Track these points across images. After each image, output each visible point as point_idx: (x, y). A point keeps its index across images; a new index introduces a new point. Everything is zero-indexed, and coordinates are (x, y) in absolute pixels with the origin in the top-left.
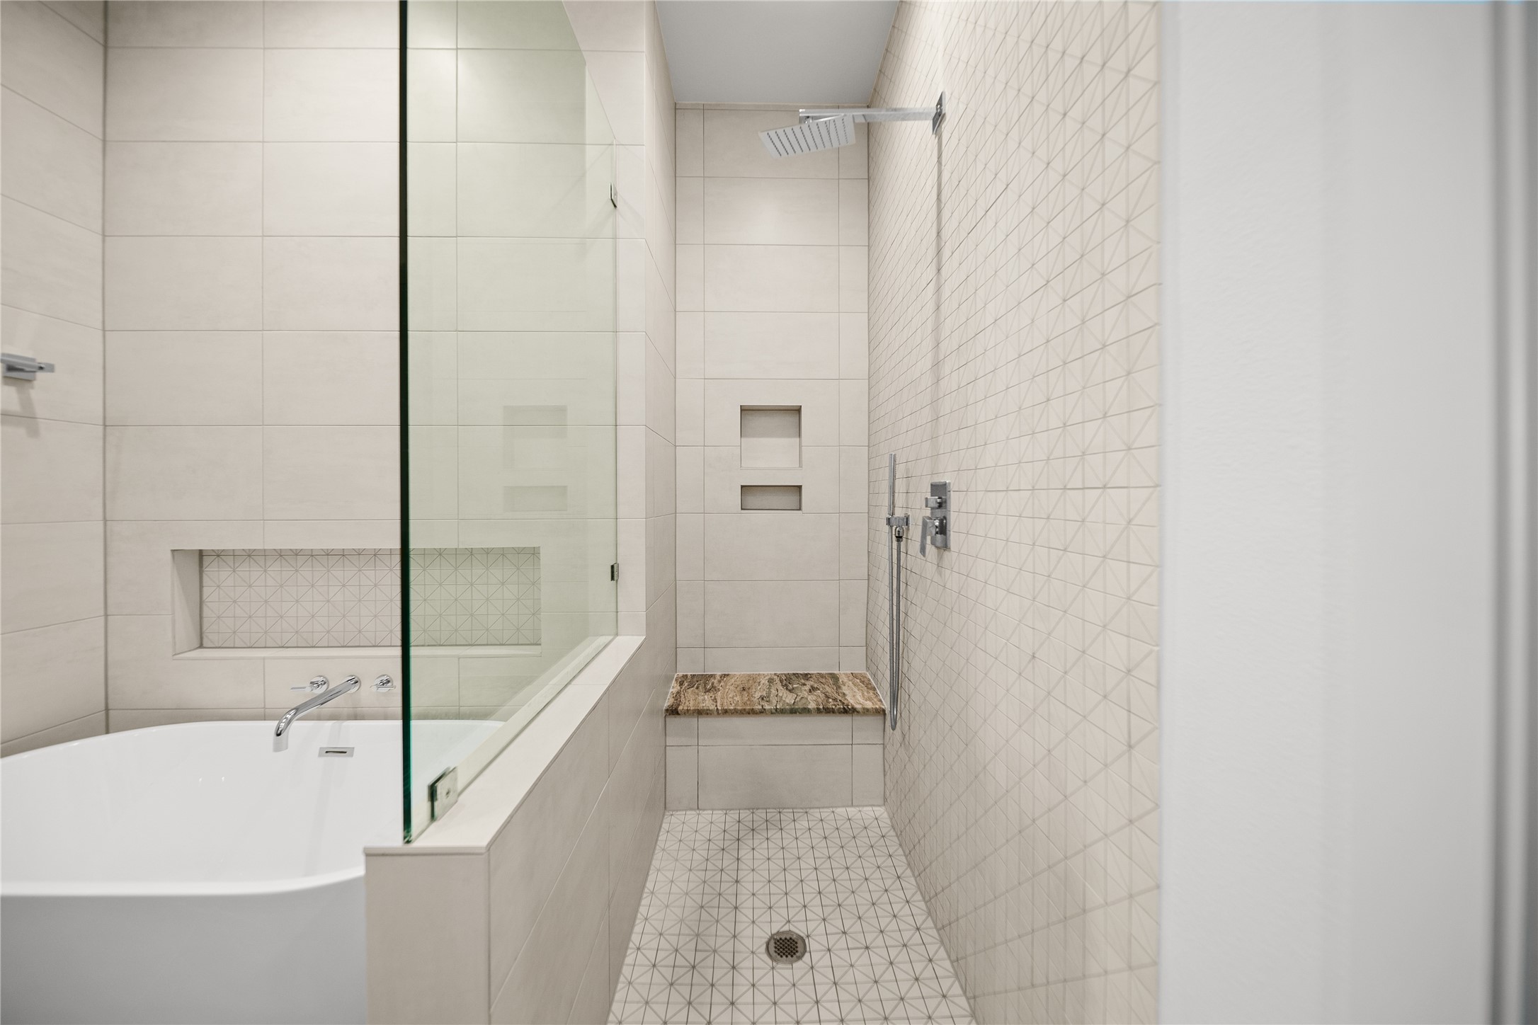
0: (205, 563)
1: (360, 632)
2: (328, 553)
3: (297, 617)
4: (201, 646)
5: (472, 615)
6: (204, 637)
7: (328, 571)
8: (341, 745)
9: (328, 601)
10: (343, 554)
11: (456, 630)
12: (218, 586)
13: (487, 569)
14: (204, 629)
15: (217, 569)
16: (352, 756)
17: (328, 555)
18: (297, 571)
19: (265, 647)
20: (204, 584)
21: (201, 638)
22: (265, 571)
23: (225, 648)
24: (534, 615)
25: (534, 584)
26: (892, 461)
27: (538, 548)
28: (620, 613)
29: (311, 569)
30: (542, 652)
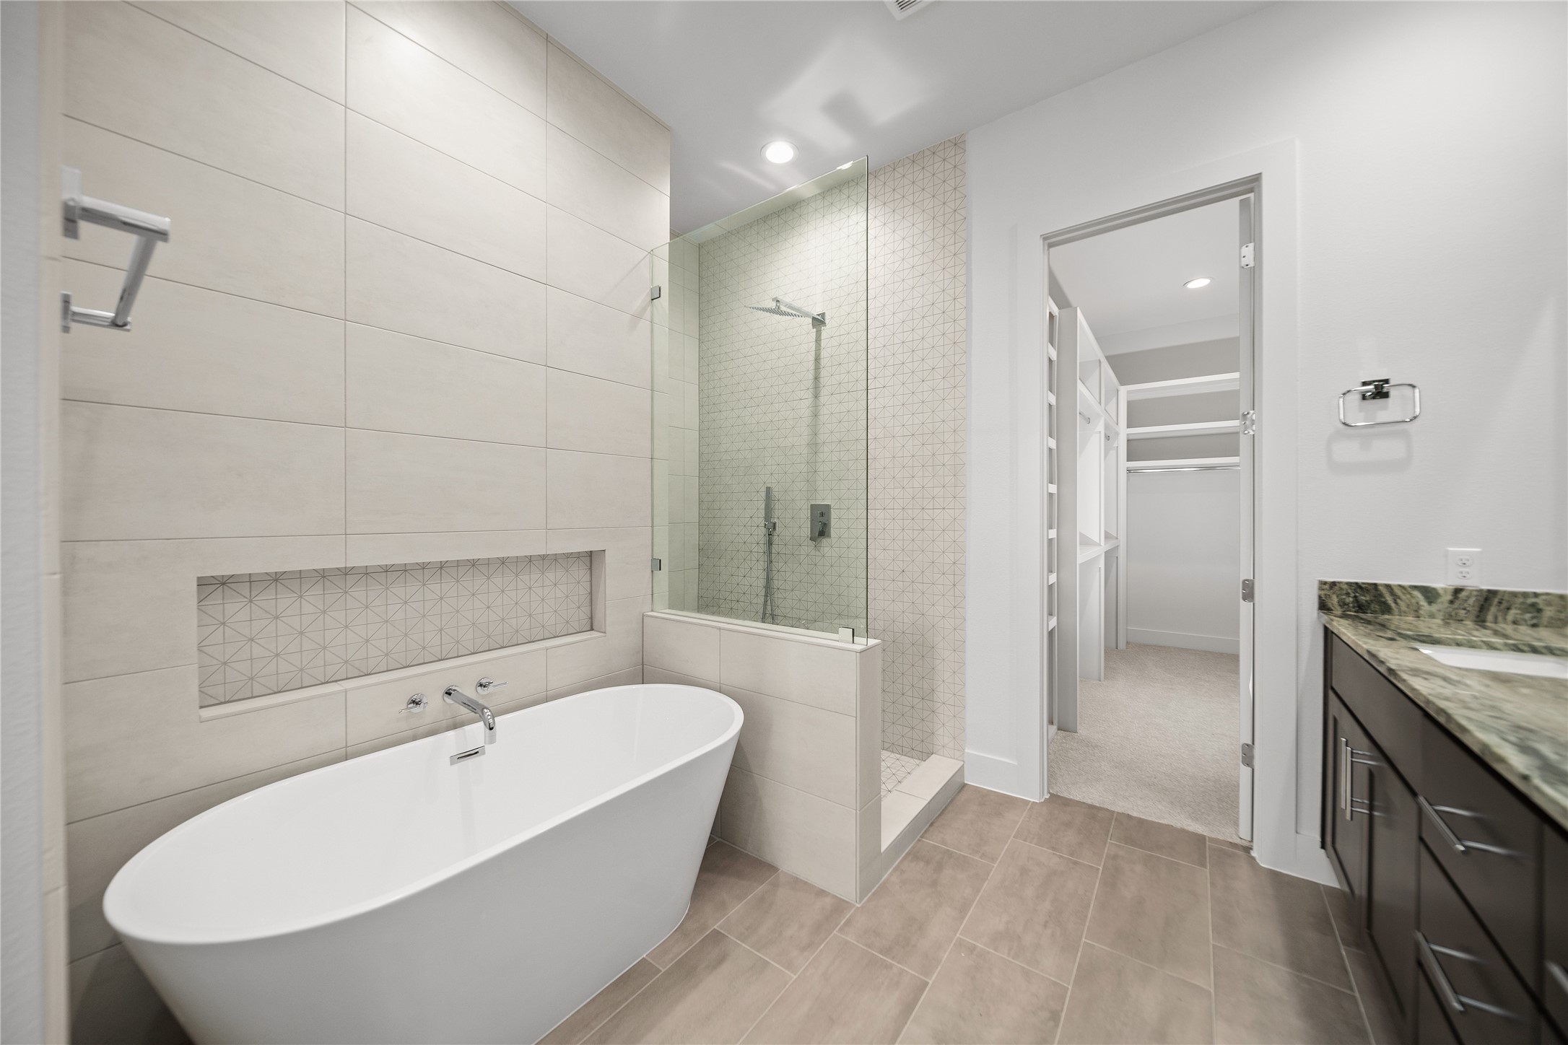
1: (424, 648)
2: (387, 570)
3: (346, 645)
7: (387, 589)
8: (470, 747)
9: (386, 621)
10: (405, 569)
11: (517, 632)
12: (223, 624)
15: (220, 602)
16: (484, 753)
17: (387, 572)
18: (346, 592)
19: (300, 687)
22: (300, 596)
23: (221, 703)
24: (579, 608)
25: (579, 583)
26: (768, 490)
27: (604, 551)
28: (654, 595)
29: (365, 589)
30: (605, 633)
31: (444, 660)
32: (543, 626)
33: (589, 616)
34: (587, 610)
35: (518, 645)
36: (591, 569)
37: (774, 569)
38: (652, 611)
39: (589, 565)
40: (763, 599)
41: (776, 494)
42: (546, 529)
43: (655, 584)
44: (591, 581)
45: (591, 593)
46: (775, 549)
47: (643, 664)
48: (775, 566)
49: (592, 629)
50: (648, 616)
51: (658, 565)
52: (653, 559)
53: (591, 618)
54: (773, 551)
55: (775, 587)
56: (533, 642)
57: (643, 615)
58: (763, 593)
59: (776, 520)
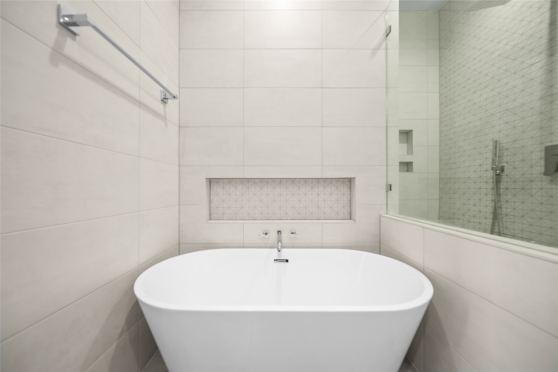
0: (212, 185)
1: (274, 214)
3: (249, 207)
4: (210, 219)
5: (318, 207)
6: (211, 215)
7: (262, 189)
9: (261, 201)
11: (312, 213)
12: (217, 195)
13: (325, 188)
14: (211, 212)
15: (216, 188)
17: (261, 182)
18: (249, 188)
19: (236, 220)
20: (211, 194)
21: (210, 216)
22: (236, 188)
23: (216, 220)
24: (343, 207)
25: (343, 194)
26: (496, 143)
27: (355, 178)
28: (388, 205)
29: (254, 188)
30: (355, 221)
31: (281, 220)
32: (325, 213)
33: (350, 212)
34: (348, 209)
35: (312, 219)
36: (350, 188)
37: (502, 199)
38: (387, 214)
39: (349, 186)
40: (491, 221)
41: (505, 145)
42: (322, 166)
43: (388, 199)
44: (350, 194)
45: (350, 201)
46: (503, 185)
47: (380, 243)
48: (503, 198)
49: (351, 219)
50: (383, 216)
51: (390, 188)
52: (387, 185)
53: (351, 213)
54: (502, 187)
55: (503, 213)
56: (319, 220)
57: (380, 216)
58: (491, 217)
59: (504, 164)
